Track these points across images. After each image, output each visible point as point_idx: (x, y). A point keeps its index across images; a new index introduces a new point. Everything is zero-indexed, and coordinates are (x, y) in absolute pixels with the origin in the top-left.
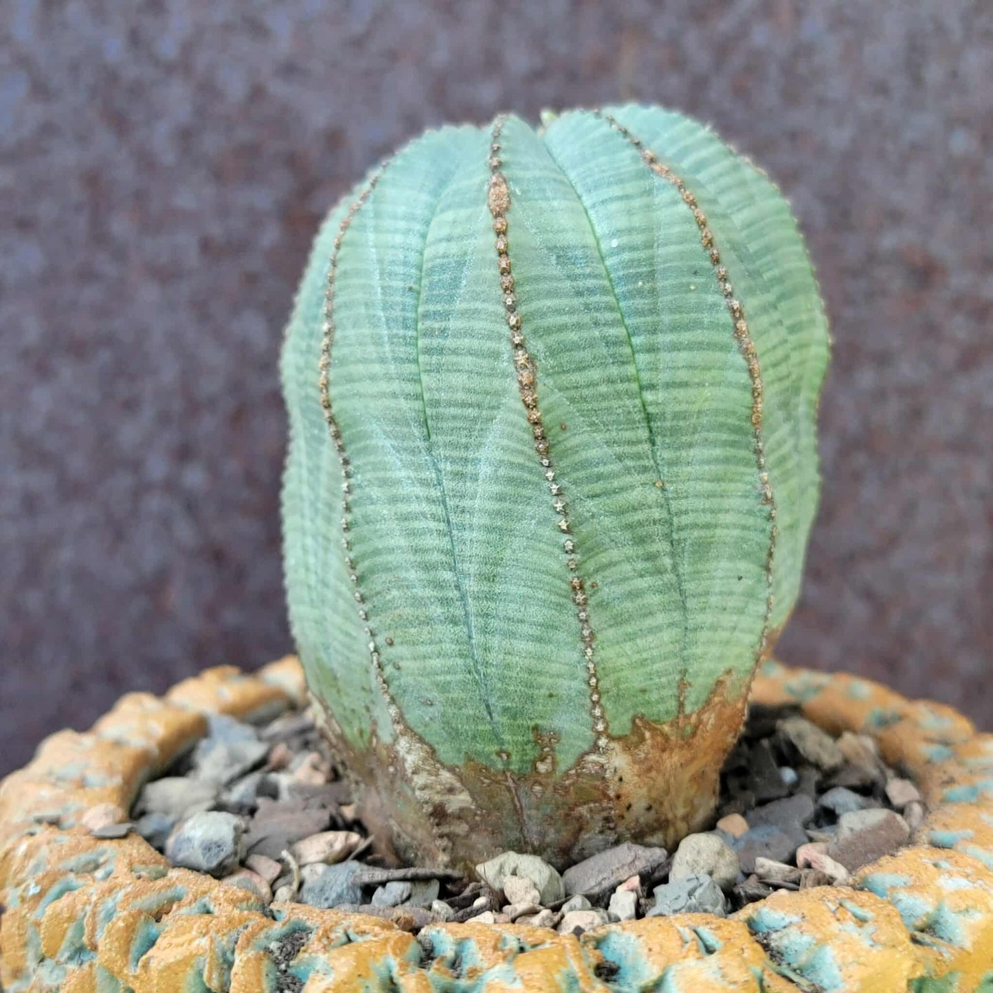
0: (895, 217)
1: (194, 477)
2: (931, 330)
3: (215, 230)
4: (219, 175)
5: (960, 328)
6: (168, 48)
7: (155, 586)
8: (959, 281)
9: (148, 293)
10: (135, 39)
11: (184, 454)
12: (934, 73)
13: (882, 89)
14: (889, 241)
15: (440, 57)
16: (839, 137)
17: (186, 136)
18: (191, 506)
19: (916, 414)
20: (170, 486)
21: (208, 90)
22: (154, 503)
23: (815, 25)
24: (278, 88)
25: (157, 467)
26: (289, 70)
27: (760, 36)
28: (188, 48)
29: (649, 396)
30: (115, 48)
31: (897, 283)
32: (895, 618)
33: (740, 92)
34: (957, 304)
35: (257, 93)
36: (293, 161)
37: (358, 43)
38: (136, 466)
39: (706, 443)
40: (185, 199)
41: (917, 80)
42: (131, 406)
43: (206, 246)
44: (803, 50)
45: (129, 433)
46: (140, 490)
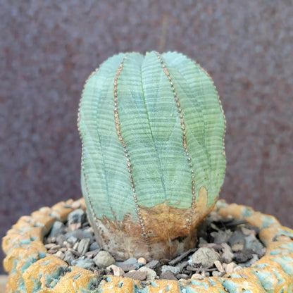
0: (239, 69)
1: (36, 138)
2: (248, 102)
3: (44, 66)
4: (45, 50)
5: (256, 101)
6: (31, 13)
7: (23, 169)
8: (256, 88)
9: (24, 84)
10: (21, 10)
11: (33, 131)
12: (251, 29)
13: (236, 33)
14: (237, 76)
15: (111, 19)
16: (224, 46)
17: (35, 39)
18: (34, 145)
19: (243, 125)
20: (29, 140)
21: (42, 25)
22: (24, 145)
23: (219, 14)
24: (63, 26)
25: (25, 135)
26: (66, 21)
27: (203, 16)
28: (37, 13)
29: (99, 130)
30: (15, 12)
31: (239, 88)
32: (235, 182)
33: (197, 32)
34: (256, 94)
35: (57, 27)
36: (67, 47)
37: (87, 14)
38: (19, 134)
39: (112, 146)
40: (35, 57)
41: (246, 30)
42: (17, 116)
43: (40, 71)
44: (215, 21)
45: (17, 125)
46: (20, 141)
